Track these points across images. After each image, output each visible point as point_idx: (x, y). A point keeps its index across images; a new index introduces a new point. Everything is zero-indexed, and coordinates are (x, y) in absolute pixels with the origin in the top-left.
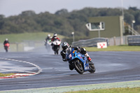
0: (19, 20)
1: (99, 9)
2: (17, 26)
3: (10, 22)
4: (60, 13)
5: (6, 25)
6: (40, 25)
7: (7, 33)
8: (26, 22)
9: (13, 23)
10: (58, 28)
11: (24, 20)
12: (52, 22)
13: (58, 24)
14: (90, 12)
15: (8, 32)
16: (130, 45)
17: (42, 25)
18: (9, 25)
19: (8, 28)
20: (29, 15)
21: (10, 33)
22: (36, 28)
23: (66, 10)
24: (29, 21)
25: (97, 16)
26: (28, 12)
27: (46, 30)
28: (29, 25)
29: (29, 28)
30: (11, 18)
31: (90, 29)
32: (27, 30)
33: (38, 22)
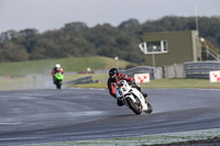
0: (61, 37)
1: (188, 19)
2: (58, 47)
3: (46, 41)
4: (127, 26)
5: (39, 46)
6: (93, 45)
7: (41, 58)
8: (71, 40)
9: (51, 43)
10: (122, 49)
11: (68, 37)
12: (113, 40)
13: (122, 43)
14: (173, 24)
15: (42, 56)
16: (188, 77)
17: (97, 45)
18: (45, 46)
19: (43, 50)
20: (78, 29)
21: (45, 58)
22: (87, 50)
23: (136, 21)
24: (76, 39)
25: (183, 29)
26: (76, 24)
27: (103, 54)
28: (76, 44)
29: (77, 50)
30: (48, 35)
31: (146, 52)
32: (73, 54)
33: (91, 41)
